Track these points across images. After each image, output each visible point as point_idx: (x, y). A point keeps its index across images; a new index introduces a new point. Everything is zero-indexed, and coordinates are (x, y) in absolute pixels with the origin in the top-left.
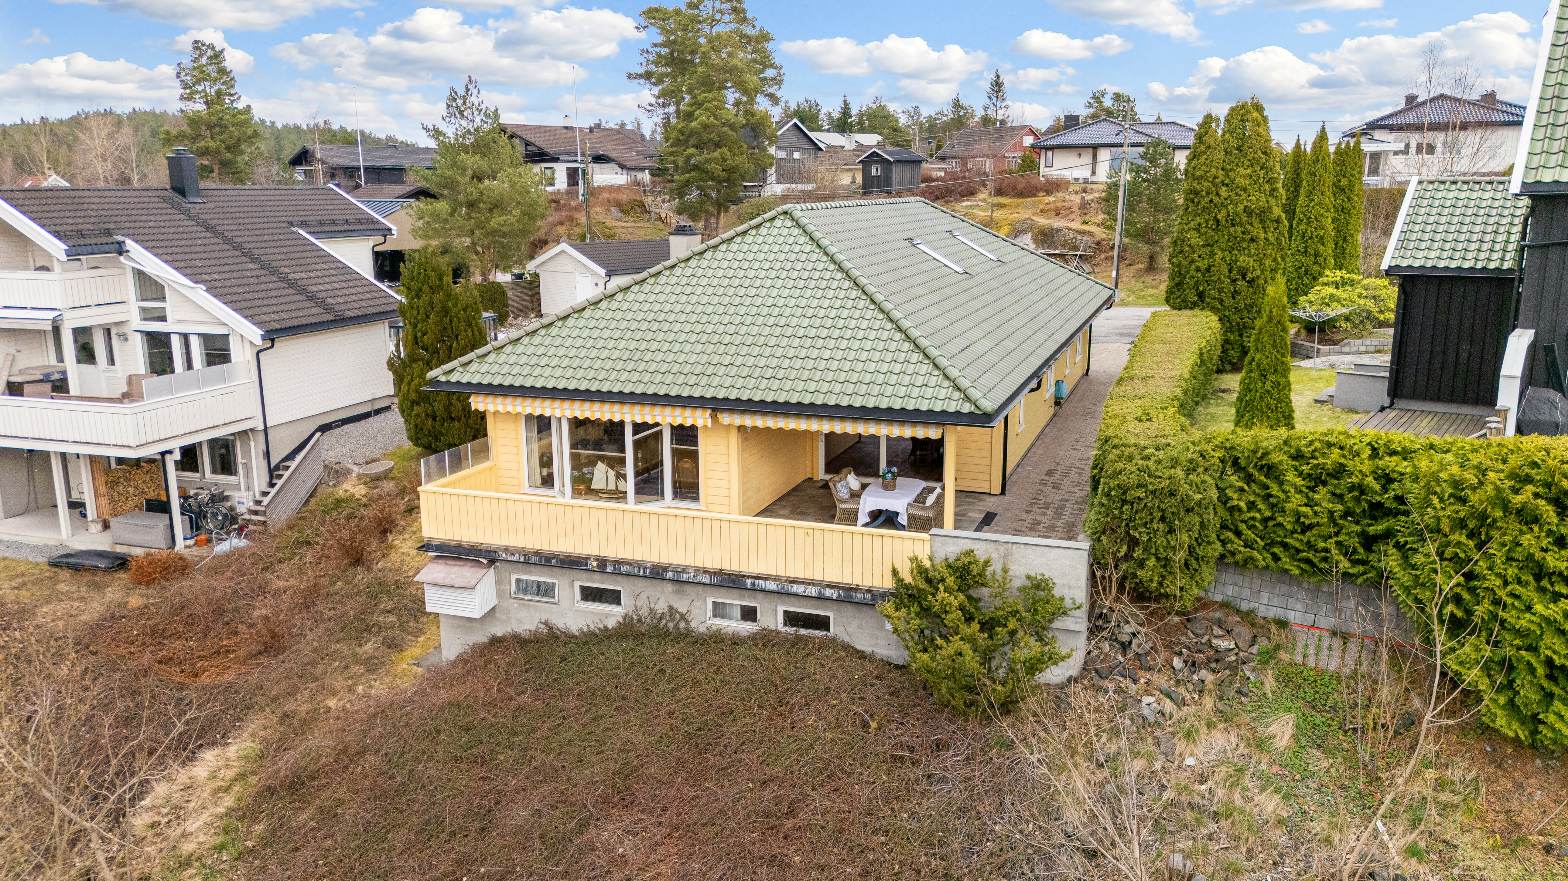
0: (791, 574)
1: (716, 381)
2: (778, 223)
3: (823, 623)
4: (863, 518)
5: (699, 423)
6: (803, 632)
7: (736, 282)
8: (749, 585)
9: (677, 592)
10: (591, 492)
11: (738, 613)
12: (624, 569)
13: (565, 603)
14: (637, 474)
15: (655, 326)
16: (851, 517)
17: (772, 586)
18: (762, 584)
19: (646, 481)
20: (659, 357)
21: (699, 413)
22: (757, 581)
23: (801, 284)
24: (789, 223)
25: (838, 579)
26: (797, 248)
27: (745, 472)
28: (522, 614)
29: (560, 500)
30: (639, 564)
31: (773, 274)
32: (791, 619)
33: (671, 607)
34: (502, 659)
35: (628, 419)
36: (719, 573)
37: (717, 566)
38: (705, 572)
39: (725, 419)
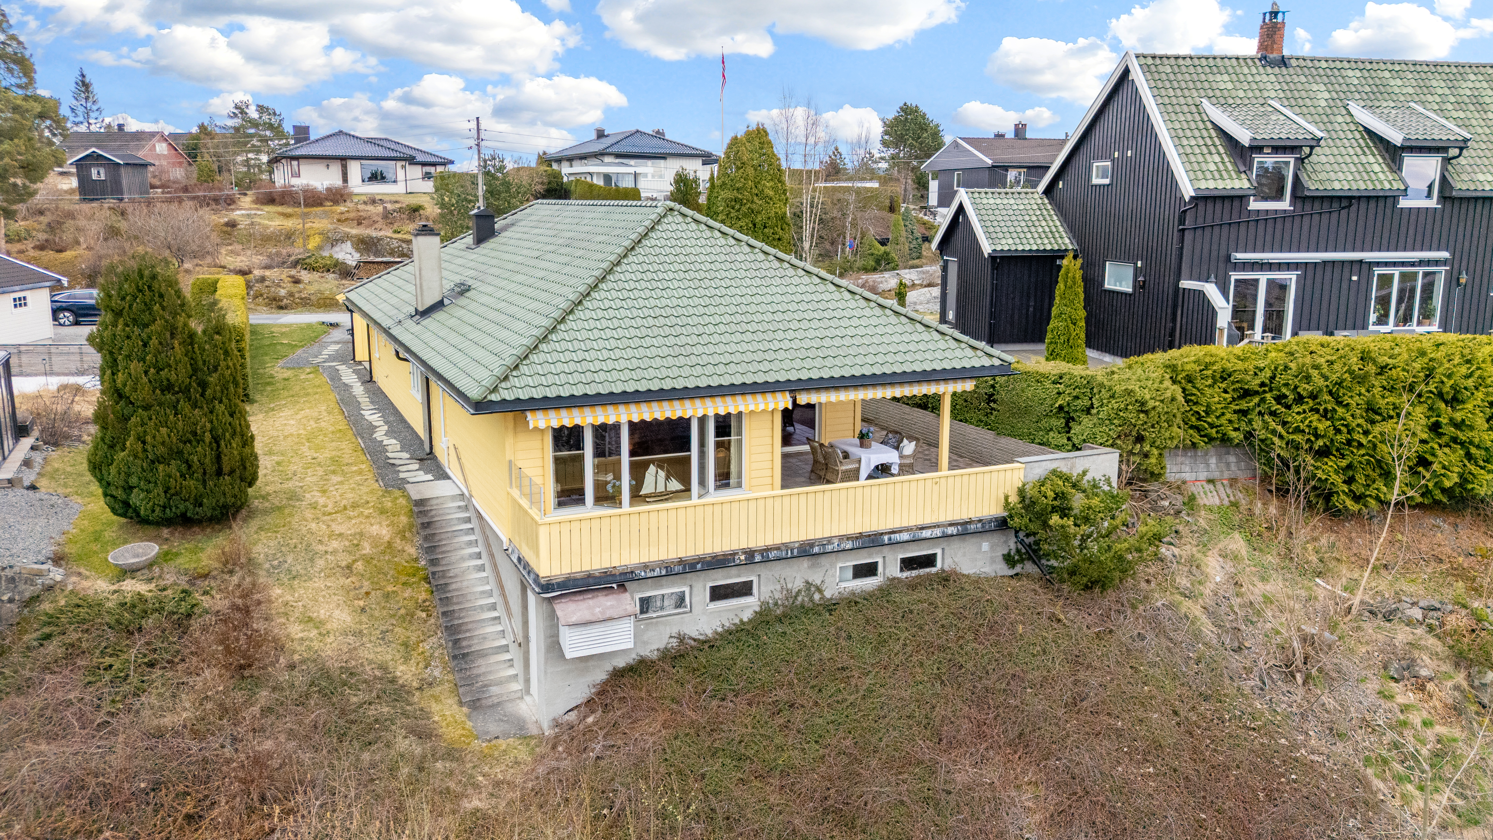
0: (920, 522)
3: (929, 561)
6: (917, 572)
8: (886, 542)
9: (818, 565)
12: (772, 555)
13: (695, 610)
17: (905, 536)
18: (897, 537)
22: (892, 536)
28: (649, 634)
32: (908, 564)
33: (807, 582)
36: (860, 536)
38: (849, 538)
39: (803, 399)
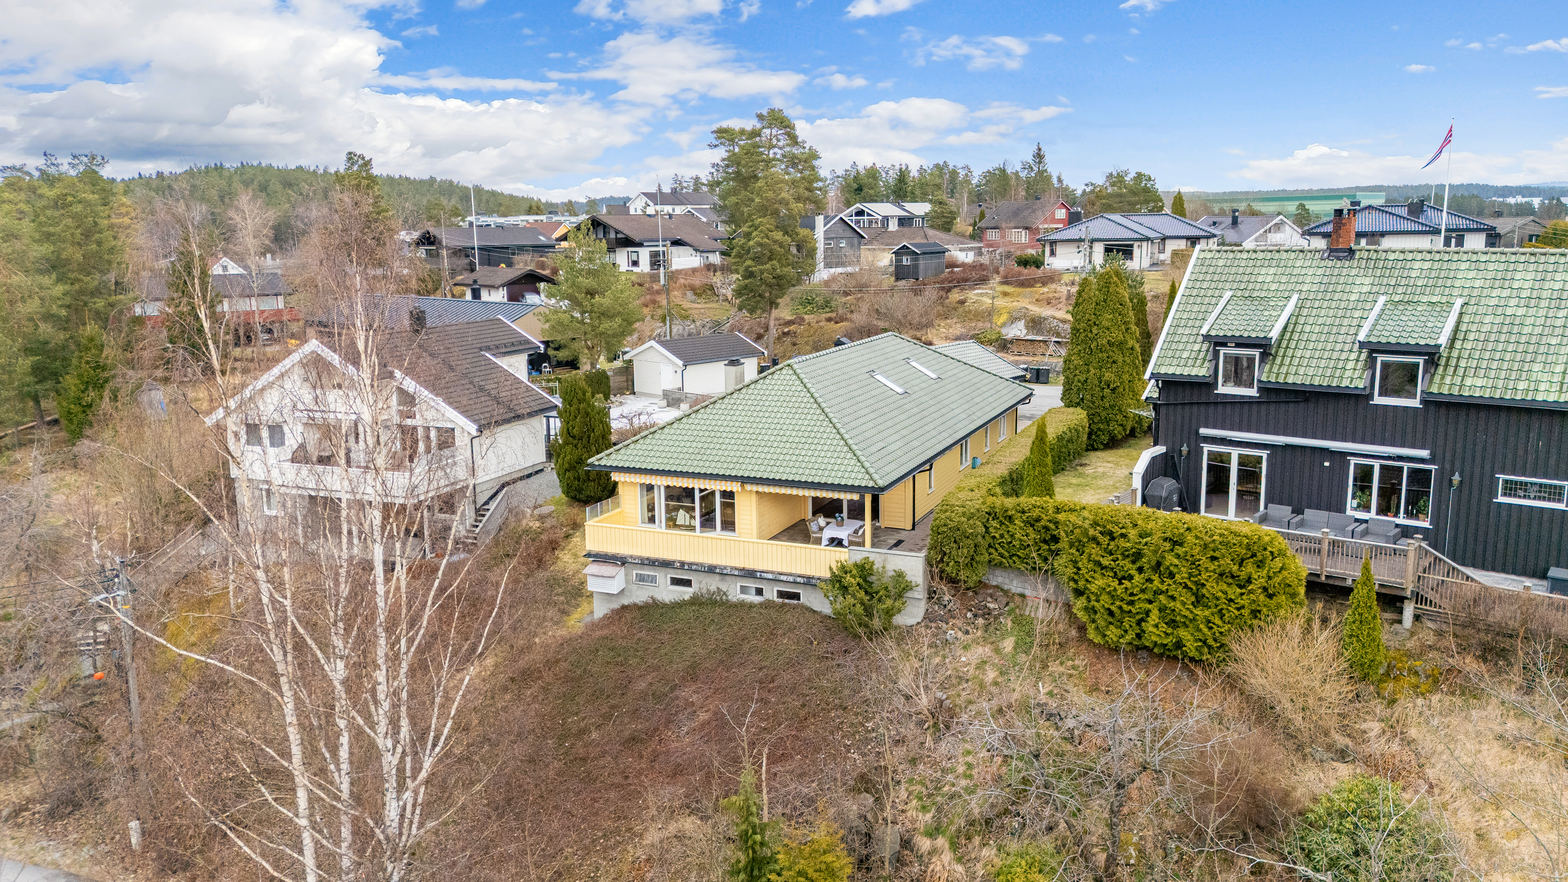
0: (780, 570)
1: (744, 467)
2: (784, 371)
3: (796, 596)
4: (825, 542)
5: (734, 490)
6: (787, 601)
7: (758, 408)
8: (759, 576)
9: (722, 580)
10: (676, 526)
11: (754, 591)
12: (694, 567)
13: (662, 586)
14: (702, 516)
15: (713, 434)
16: (818, 541)
17: (770, 576)
18: (765, 575)
19: (707, 520)
20: (715, 452)
21: (734, 484)
22: (762, 574)
23: (794, 410)
24: (791, 372)
25: (803, 572)
26: (794, 388)
27: (760, 515)
28: (639, 592)
29: (658, 530)
30: (702, 565)
31: (779, 404)
32: (781, 594)
33: (718, 588)
34: (628, 616)
35: (696, 487)
36: (743, 569)
37: (742, 566)
38: (736, 569)
39: (748, 487)
